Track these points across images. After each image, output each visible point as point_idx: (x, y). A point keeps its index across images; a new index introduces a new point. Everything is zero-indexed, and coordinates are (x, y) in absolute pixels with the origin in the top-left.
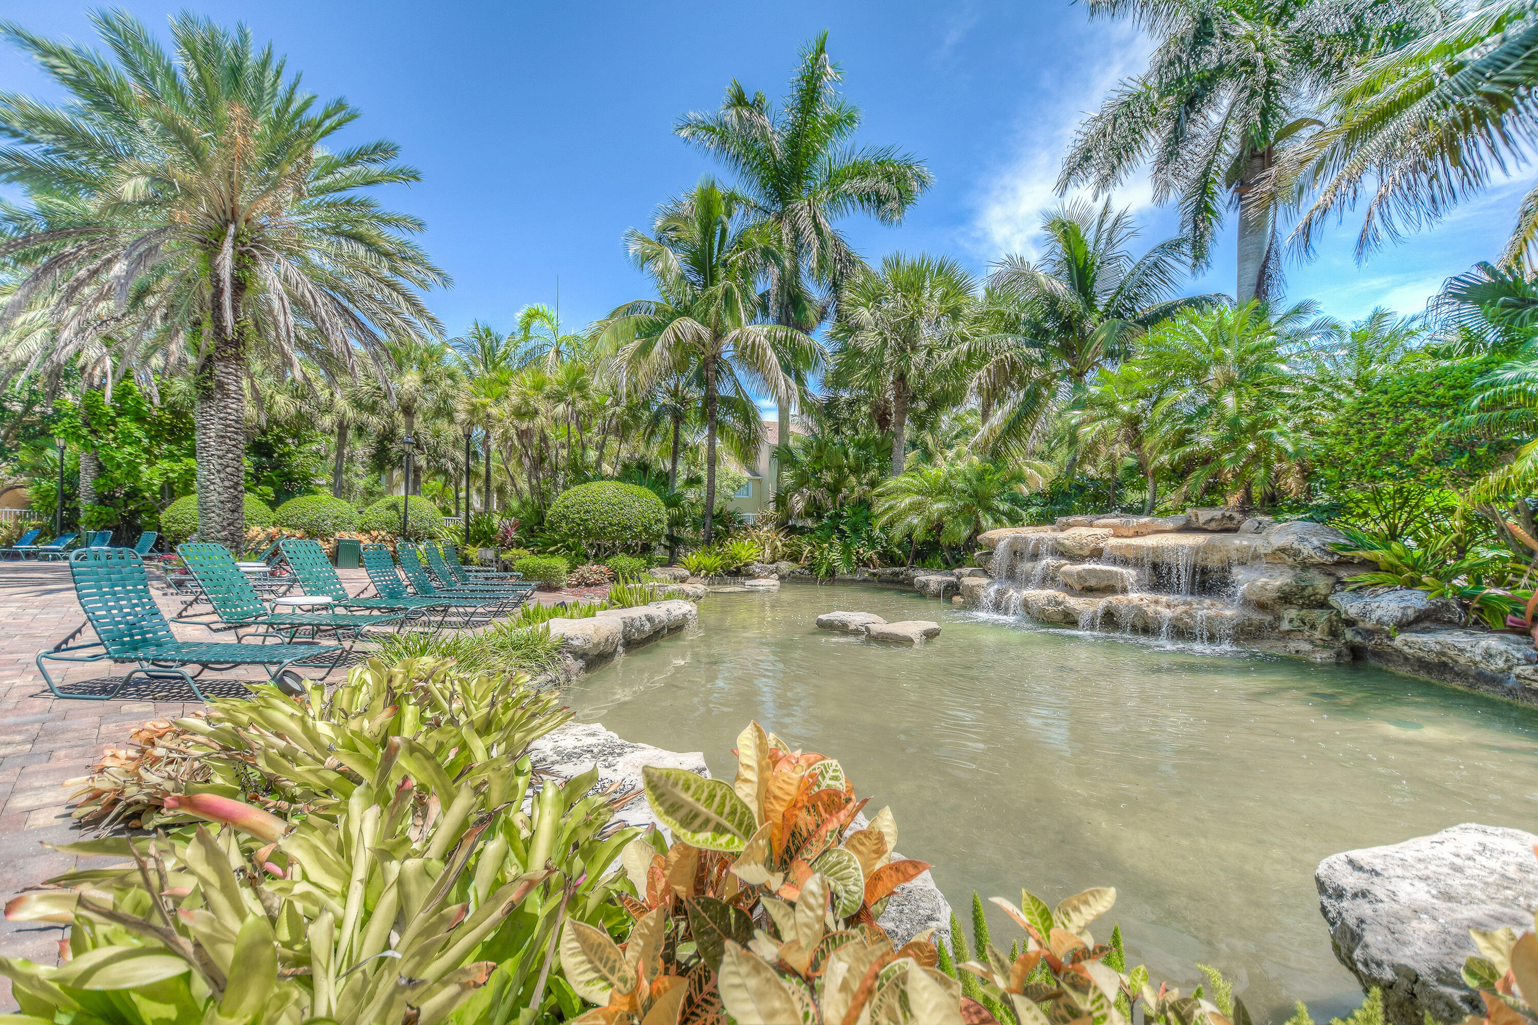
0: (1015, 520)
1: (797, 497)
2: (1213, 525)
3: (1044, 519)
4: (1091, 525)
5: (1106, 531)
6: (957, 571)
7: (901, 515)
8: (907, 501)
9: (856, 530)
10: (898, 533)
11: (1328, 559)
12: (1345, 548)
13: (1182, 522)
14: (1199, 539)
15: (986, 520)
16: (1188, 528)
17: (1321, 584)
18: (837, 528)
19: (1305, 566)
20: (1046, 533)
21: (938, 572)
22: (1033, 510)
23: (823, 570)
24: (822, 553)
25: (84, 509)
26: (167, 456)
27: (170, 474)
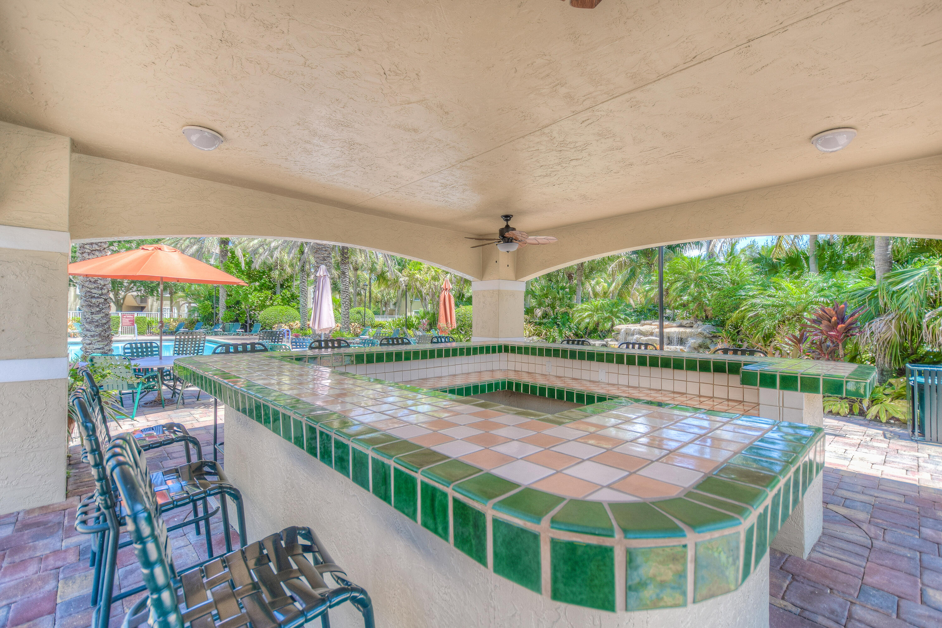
0: (626, 321)
1: (538, 310)
2: (687, 325)
3: (638, 321)
4: (651, 324)
5: (655, 327)
6: (605, 340)
7: (583, 319)
8: (586, 314)
9: (564, 324)
10: (582, 326)
11: (710, 336)
12: (715, 333)
13: (678, 324)
14: (682, 330)
15: (616, 321)
16: (681, 326)
17: (708, 341)
18: (556, 323)
19: (706, 337)
20: (637, 327)
21: (598, 340)
22: (633, 318)
23: (551, 340)
24: (550, 333)
25: (222, 312)
26: (255, 290)
27: (260, 298)
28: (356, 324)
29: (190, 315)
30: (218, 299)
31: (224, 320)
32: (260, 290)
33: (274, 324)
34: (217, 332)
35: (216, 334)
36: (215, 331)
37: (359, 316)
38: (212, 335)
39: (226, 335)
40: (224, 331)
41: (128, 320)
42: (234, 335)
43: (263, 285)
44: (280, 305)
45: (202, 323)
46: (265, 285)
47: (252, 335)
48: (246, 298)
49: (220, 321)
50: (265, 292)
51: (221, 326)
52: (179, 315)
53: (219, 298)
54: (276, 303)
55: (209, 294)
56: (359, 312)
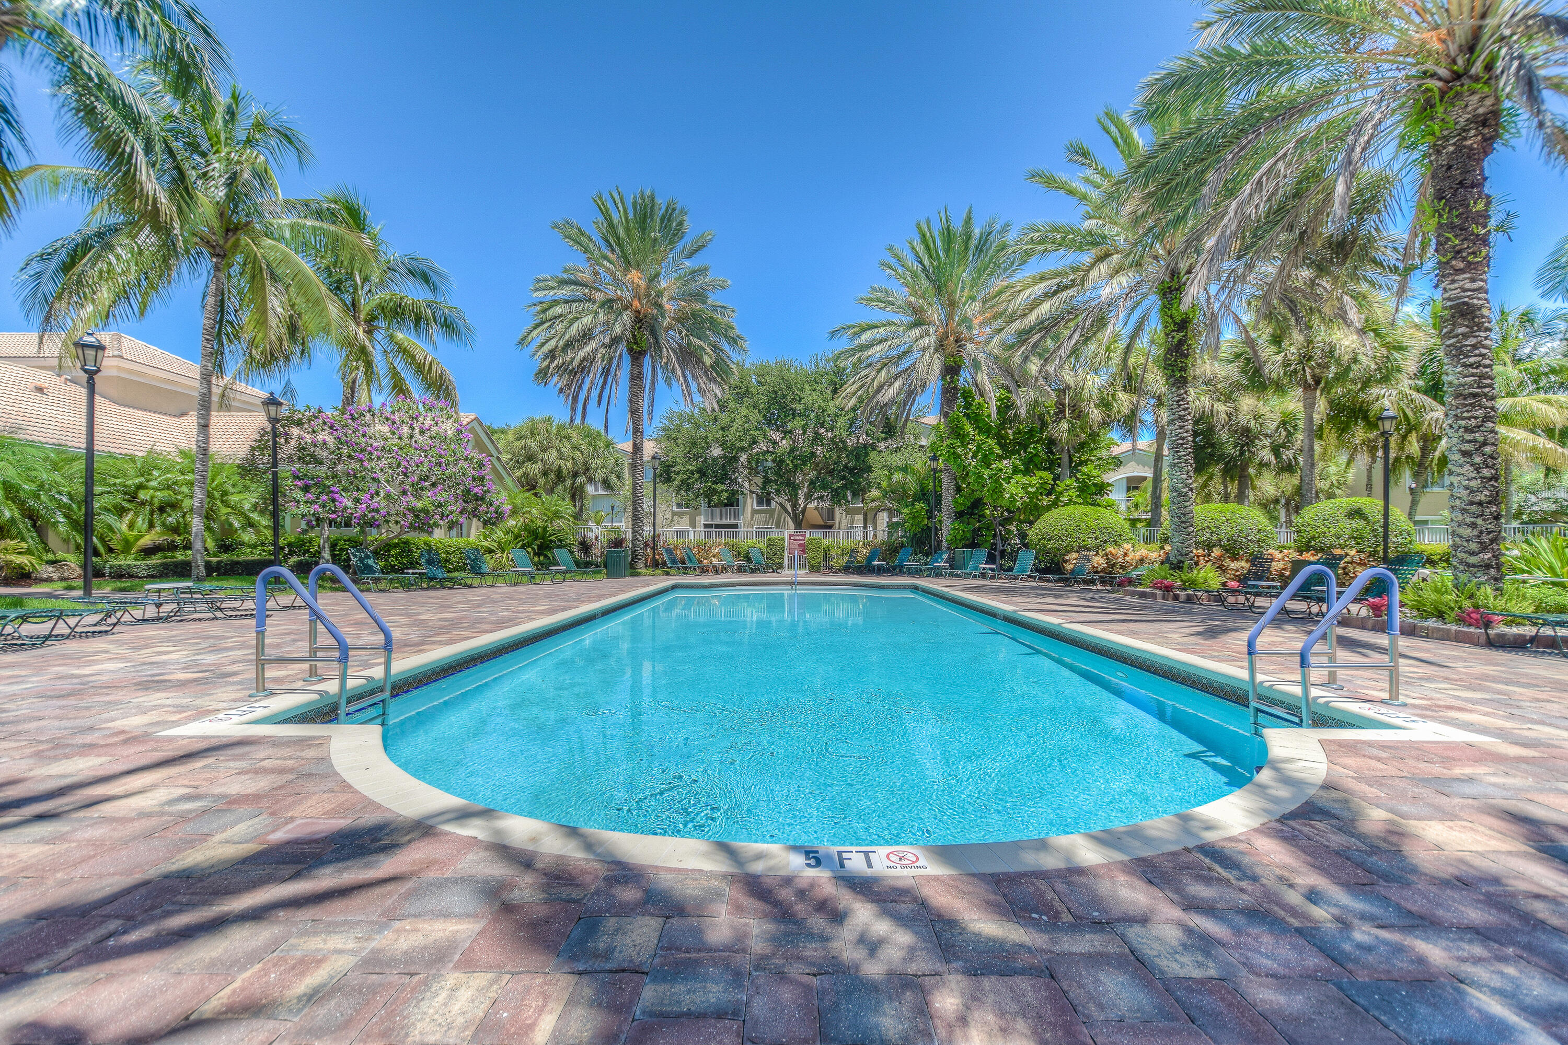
25: (948, 527)
26: (1016, 471)
27: (1030, 489)
28: (1353, 552)
29: (890, 534)
30: (939, 498)
31: (950, 543)
32: (1027, 472)
33: (1068, 552)
34: (938, 568)
35: (938, 573)
36: (936, 568)
37: (1358, 524)
38: (929, 576)
39: (957, 576)
40: (951, 567)
41: (796, 543)
42: (975, 577)
43: (1031, 460)
44: (1075, 503)
45: (910, 550)
46: (1036, 460)
47: (1016, 578)
48: (998, 491)
49: (944, 544)
50: (1040, 473)
51: (945, 556)
52: (875, 536)
53: (941, 496)
54: (1065, 498)
55: (922, 490)
56: (1356, 513)
